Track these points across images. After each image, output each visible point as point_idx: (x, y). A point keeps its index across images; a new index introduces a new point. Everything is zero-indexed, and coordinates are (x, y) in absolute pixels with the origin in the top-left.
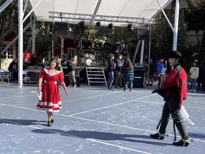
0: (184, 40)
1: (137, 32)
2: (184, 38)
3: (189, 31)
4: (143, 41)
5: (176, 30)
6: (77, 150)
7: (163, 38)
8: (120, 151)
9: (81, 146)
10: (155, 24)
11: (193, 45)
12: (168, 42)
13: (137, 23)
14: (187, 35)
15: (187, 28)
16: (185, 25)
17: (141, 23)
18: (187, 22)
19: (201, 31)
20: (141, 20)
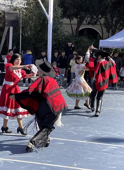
0: (59, 29)
1: (4, 16)
2: (59, 26)
3: (63, 19)
4: (11, 28)
5: (50, 16)
7: (35, 26)
10: (25, 9)
11: (67, 34)
12: (40, 31)
13: (4, 5)
14: (61, 23)
15: (61, 14)
16: (60, 11)
17: (9, 6)
18: (61, 7)
19: (74, 18)
20: (10, 2)
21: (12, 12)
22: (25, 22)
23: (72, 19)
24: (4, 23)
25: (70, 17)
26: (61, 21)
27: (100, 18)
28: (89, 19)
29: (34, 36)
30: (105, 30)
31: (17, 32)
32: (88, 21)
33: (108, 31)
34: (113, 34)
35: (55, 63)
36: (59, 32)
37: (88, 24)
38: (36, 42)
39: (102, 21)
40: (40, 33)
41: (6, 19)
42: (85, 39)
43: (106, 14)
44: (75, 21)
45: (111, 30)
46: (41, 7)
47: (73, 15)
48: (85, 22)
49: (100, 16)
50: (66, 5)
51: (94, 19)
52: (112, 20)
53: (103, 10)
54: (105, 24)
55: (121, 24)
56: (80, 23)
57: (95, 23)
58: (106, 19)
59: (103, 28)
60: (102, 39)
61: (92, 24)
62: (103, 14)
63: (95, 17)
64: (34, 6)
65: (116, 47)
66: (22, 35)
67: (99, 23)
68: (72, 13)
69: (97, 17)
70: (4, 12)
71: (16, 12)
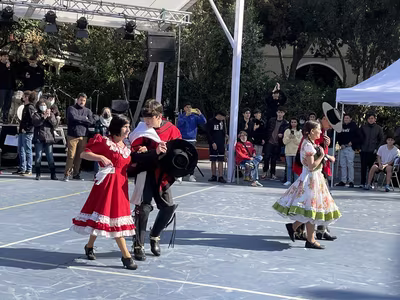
0: (255, 67)
1: (147, 42)
2: (255, 60)
3: (263, 45)
4: (161, 65)
5: (238, 42)
7: (208, 61)
10: (190, 26)
11: (272, 76)
12: (218, 70)
13: (148, 20)
14: (260, 55)
15: (260, 38)
16: (257, 30)
17: (156, 22)
18: (261, 24)
19: (288, 46)
20: (158, 14)
21: (163, 33)
22: (189, 53)
23: (283, 45)
24: (147, 54)
25: (279, 42)
26: (259, 50)
27: (341, 45)
28: (317, 47)
29: (206, 79)
30: (349, 68)
31: (171, 72)
32: (315, 51)
33: (356, 72)
34: (367, 75)
35: (243, 133)
36: (255, 73)
37: (316, 56)
38: (209, 92)
39: (345, 50)
40: (217, 74)
41: (150, 46)
42: (308, 87)
44: (289, 50)
45: (361, 70)
46: (219, 23)
47: (284, 38)
48: (308, 53)
49: (340, 41)
50: (270, 19)
51: (328, 46)
52: (365, 49)
53: (345, 28)
54: (349, 56)
55: (383, 56)
56: (298, 55)
57: (330, 55)
58: (353, 47)
59: (346, 64)
60: (343, 85)
61: (323, 57)
62: (347, 36)
63: (329, 43)
64: (206, 22)
65: (370, 103)
66: (182, 78)
67: (337, 54)
68: (283, 34)
69: (334, 42)
70: (146, 33)
71: (170, 33)
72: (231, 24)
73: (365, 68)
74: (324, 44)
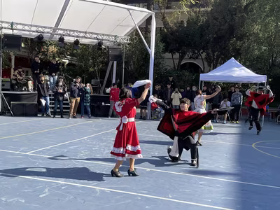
0: (160, 63)
1: (108, 51)
2: (161, 60)
3: (165, 53)
4: (115, 62)
5: (152, 51)
6: (41, 196)
7: (138, 60)
8: (97, 192)
9: (47, 190)
10: (129, 44)
11: (169, 68)
12: (143, 65)
13: (109, 41)
14: (163, 58)
15: (163, 49)
16: (162, 46)
17: (113, 41)
18: (164, 42)
19: (176, 53)
20: (114, 38)
21: (116, 47)
22: (129, 57)
23: (174, 53)
24: (108, 57)
25: (172, 52)
26: (163, 55)
27: (202, 53)
28: (191, 54)
29: (137, 70)
30: (206, 64)
32: (189, 56)
33: (210, 66)
34: (215, 67)
36: (161, 66)
37: (191, 58)
39: (204, 55)
41: (110, 53)
42: (187, 73)
43: (208, 49)
44: (177, 55)
45: (212, 65)
46: (143, 42)
47: (175, 50)
48: (186, 57)
49: (202, 51)
50: (168, 40)
51: (196, 53)
52: (214, 55)
54: (206, 58)
55: (222, 58)
56: (181, 58)
57: (197, 58)
58: (208, 54)
59: (205, 62)
60: (203, 72)
61: (193, 58)
62: (205, 49)
64: (137, 42)
65: (216, 80)
66: (125, 69)
67: (200, 57)
68: (174, 47)
69: (199, 52)
70: (108, 47)
71: (120, 47)
72: (149, 43)
73: (214, 63)
74: (194, 53)
